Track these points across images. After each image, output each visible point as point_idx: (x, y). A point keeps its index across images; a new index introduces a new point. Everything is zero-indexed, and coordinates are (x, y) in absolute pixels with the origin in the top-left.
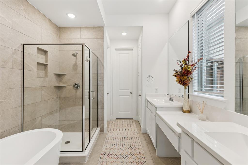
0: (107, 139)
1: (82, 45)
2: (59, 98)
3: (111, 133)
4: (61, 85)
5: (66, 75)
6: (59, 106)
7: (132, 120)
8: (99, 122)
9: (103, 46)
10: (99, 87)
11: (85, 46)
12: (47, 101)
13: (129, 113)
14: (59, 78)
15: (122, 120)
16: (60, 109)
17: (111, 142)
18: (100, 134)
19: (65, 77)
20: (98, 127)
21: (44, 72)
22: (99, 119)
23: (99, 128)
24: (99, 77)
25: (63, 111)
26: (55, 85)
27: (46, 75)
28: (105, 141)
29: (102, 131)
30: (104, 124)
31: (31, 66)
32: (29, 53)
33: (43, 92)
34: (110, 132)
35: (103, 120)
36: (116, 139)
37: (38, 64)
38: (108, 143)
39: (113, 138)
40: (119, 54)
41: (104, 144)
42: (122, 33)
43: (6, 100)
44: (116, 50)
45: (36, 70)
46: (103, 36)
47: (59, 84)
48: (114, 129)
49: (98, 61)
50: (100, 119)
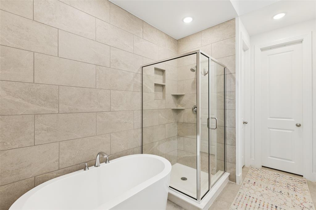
0: (239, 195)
1: (196, 53)
2: (178, 122)
3: (248, 188)
4: (180, 107)
5: (185, 96)
6: (177, 132)
7: (301, 177)
8: (228, 165)
9: (234, 48)
10: (227, 111)
11: (200, 53)
12: (164, 125)
13: (293, 162)
14: (177, 100)
15: (276, 172)
16: (179, 136)
17: (247, 205)
18: (229, 183)
19: (184, 98)
20: (225, 171)
21: (162, 93)
22: (227, 160)
23: (227, 175)
24: (227, 97)
25: (182, 138)
26: (172, 108)
27: (164, 97)
28: (235, 199)
29: (232, 179)
30: (235, 169)
31: (150, 88)
32: (147, 75)
33: (160, 115)
34: (246, 185)
35: (235, 163)
36: (258, 203)
37: (156, 85)
38: (241, 203)
39: (251, 199)
40: (269, 55)
41: (234, 203)
42: (274, 16)
43: (129, 121)
44: (262, 50)
45: (154, 92)
46: (234, 33)
47: (177, 106)
48: (255, 183)
49: (227, 73)
50: (230, 161)
